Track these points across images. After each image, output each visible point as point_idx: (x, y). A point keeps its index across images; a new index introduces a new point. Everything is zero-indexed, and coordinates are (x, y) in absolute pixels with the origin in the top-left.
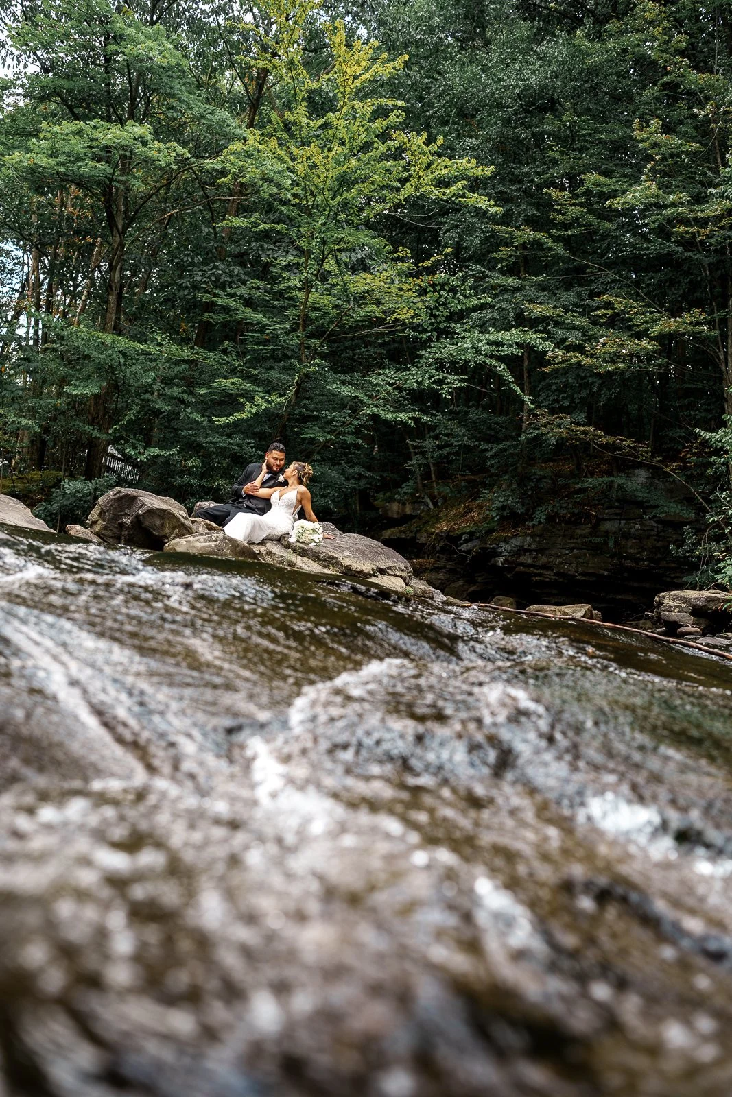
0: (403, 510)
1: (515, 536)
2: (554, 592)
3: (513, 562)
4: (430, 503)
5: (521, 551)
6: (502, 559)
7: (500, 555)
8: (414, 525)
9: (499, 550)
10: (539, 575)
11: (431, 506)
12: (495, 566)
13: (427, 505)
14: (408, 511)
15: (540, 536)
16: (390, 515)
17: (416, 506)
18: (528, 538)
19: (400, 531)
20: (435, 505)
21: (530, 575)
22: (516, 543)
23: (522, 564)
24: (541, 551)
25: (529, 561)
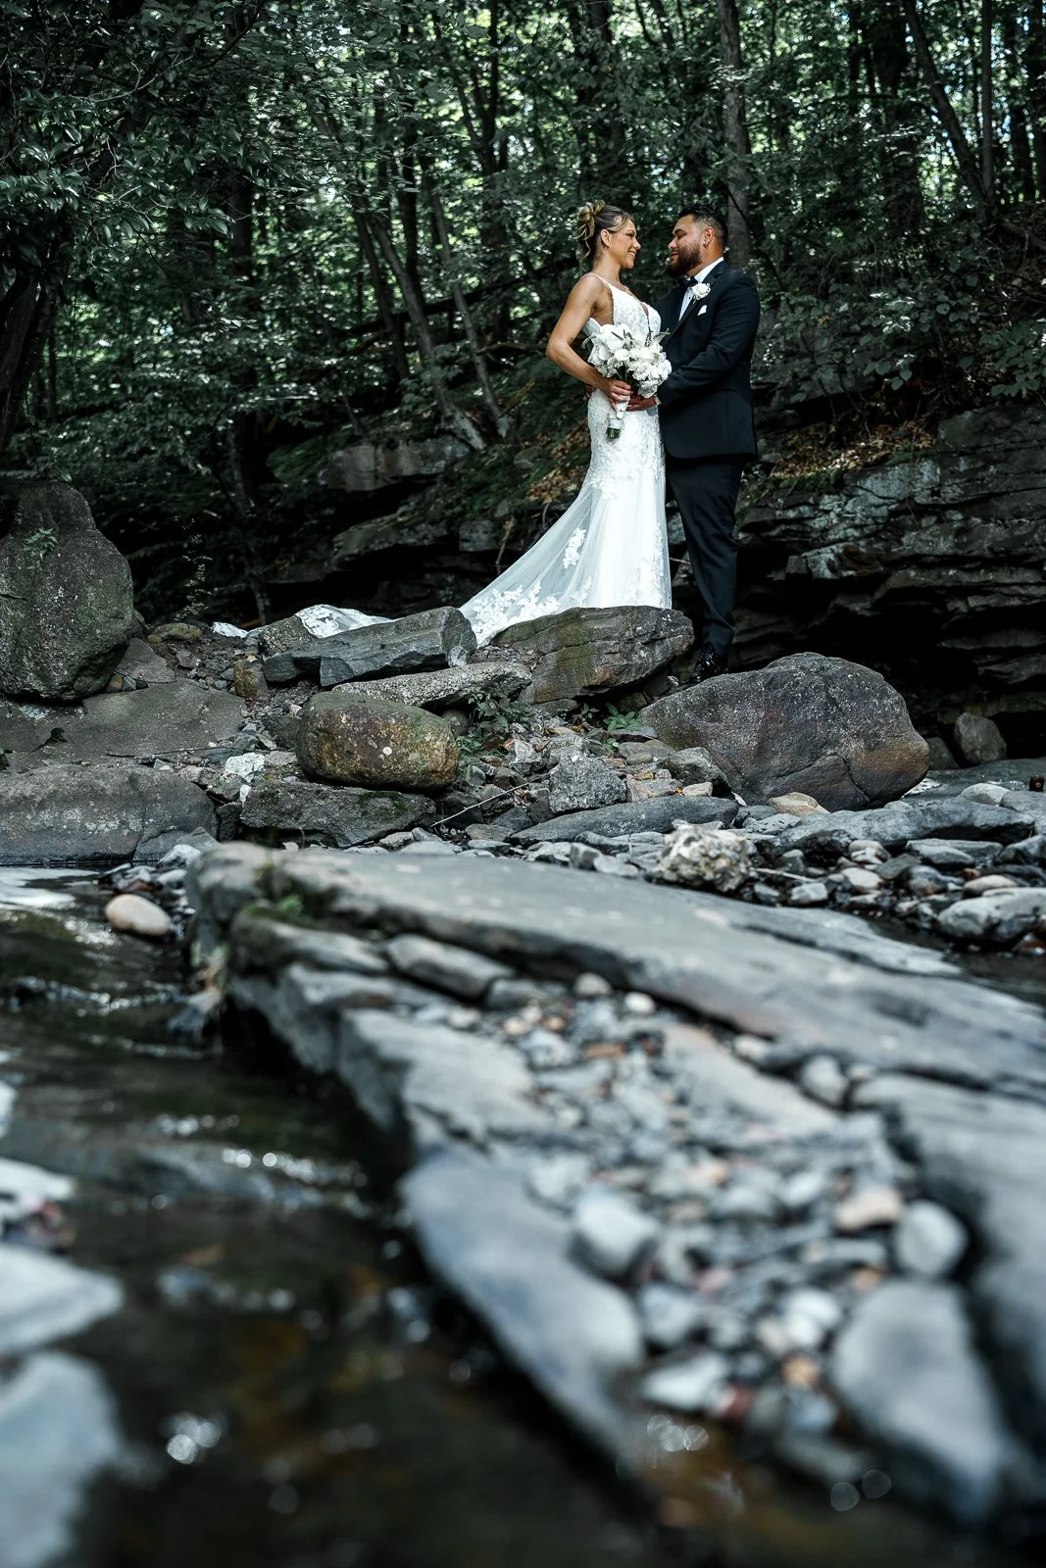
0: (391, 464)
1: (868, 468)
2: (1027, 641)
3: (877, 557)
4: (473, 433)
5: (907, 512)
6: (827, 555)
7: (822, 540)
8: (438, 501)
9: (819, 523)
10: (980, 590)
11: (478, 442)
12: (807, 580)
13: (465, 441)
14: (407, 465)
15: (971, 453)
16: (351, 484)
17: (430, 446)
18: (927, 467)
19: (398, 526)
20: (489, 432)
21: (937, 596)
22: (882, 489)
23: (917, 560)
24: (978, 504)
25: (944, 546)
